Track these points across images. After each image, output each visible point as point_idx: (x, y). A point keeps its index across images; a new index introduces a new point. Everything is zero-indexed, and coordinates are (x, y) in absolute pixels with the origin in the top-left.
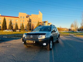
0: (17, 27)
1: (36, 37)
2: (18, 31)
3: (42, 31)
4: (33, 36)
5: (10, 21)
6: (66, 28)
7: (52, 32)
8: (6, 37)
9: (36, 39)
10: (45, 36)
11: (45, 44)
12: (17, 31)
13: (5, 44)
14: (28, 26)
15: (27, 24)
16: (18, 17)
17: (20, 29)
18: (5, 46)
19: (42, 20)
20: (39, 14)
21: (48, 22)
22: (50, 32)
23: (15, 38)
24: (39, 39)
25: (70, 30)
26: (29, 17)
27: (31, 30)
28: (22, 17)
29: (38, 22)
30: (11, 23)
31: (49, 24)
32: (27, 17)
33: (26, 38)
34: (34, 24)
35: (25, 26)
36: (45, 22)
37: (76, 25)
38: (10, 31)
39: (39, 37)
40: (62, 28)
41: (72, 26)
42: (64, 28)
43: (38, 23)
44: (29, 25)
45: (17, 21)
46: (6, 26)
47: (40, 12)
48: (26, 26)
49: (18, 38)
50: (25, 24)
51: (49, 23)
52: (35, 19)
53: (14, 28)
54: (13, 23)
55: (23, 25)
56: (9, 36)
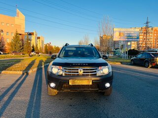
1: (91, 72)
9: (91, 75)
11: (108, 85)
36: (30, 34)
51: (38, 36)
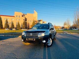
0: (13, 26)
1: (36, 35)
2: (15, 29)
3: (41, 29)
4: (33, 34)
5: (6, 20)
6: (59, 26)
7: (50, 29)
8: (3, 36)
9: (35, 36)
10: (45, 34)
11: (45, 41)
12: (13, 29)
13: (3, 42)
14: (24, 25)
15: (23, 22)
16: (14, 17)
17: (16, 27)
18: (4, 45)
19: (37, 19)
20: (35, 13)
21: (43, 21)
22: (49, 30)
23: (12, 36)
24: (39, 36)
25: (63, 28)
26: (24, 16)
27: (26, 28)
28: (18, 16)
29: (33, 20)
30: (7, 22)
31: (44, 22)
32: (22, 16)
33: (25, 36)
34: (29, 22)
35: (20, 25)
37: (68, 24)
38: (7, 30)
39: (39, 35)
40: (56, 26)
41: (65, 24)
42: (58, 26)
43: (34, 22)
44: (25, 23)
45: (13, 20)
46: (2, 25)
47: (35, 12)
48: (22, 25)
49: (15, 36)
50: (21, 23)
52: (31, 17)
53: (10, 27)
54: (9, 22)
55: (19, 24)
56: (6, 35)
